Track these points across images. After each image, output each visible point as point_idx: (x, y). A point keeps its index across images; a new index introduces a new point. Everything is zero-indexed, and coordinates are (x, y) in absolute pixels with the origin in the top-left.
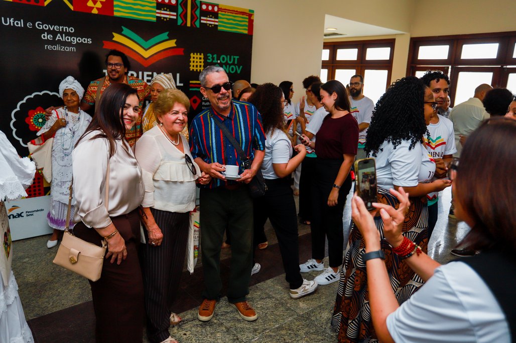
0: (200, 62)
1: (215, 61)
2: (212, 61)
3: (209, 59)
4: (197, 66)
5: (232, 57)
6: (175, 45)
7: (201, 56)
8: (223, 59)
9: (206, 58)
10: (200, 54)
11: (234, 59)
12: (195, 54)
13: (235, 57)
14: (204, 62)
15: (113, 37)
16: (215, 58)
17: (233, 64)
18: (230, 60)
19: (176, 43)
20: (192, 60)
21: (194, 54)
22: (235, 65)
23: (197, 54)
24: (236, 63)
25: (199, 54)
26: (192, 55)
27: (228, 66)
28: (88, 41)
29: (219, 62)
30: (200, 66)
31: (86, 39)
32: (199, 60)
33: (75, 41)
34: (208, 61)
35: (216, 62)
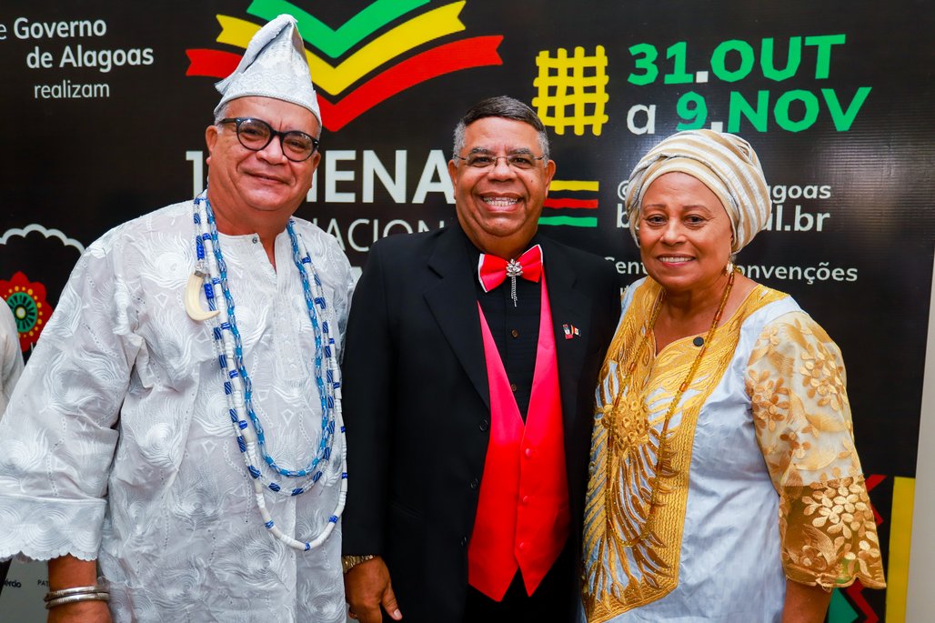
0: (590, 90)
1: (679, 76)
2: (660, 78)
3: (643, 72)
4: (569, 111)
5: (795, 44)
6: (460, 27)
7: (590, 62)
8: (733, 61)
9: (620, 67)
10: (590, 52)
11: (810, 55)
12: (562, 52)
13: (810, 41)
14: (608, 89)
15: (219, 29)
16: (680, 64)
17: (805, 79)
18: (780, 62)
19: (462, 17)
20: (542, 82)
21: (554, 55)
22: (816, 87)
23: (571, 55)
24: (822, 71)
25: (579, 51)
26: (543, 60)
27: (764, 96)
28: (142, 58)
29: (702, 77)
30: (590, 109)
31: (138, 52)
32: (579, 82)
33: (109, 62)
34: (634, 79)
35: (688, 79)
